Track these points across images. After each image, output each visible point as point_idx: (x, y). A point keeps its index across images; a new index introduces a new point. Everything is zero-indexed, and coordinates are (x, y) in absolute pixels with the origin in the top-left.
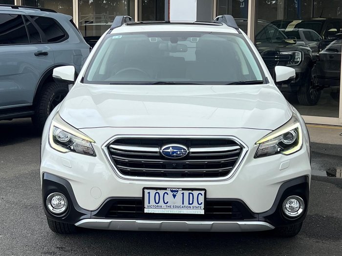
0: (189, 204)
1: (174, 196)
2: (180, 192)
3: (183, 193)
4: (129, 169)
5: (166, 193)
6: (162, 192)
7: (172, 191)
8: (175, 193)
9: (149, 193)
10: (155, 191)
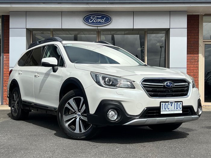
0: (177, 109)
1: (171, 105)
2: (174, 103)
3: (174, 104)
4: (152, 93)
5: (169, 104)
6: (167, 104)
7: (171, 103)
8: (172, 104)
9: (162, 104)
10: (164, 103)
